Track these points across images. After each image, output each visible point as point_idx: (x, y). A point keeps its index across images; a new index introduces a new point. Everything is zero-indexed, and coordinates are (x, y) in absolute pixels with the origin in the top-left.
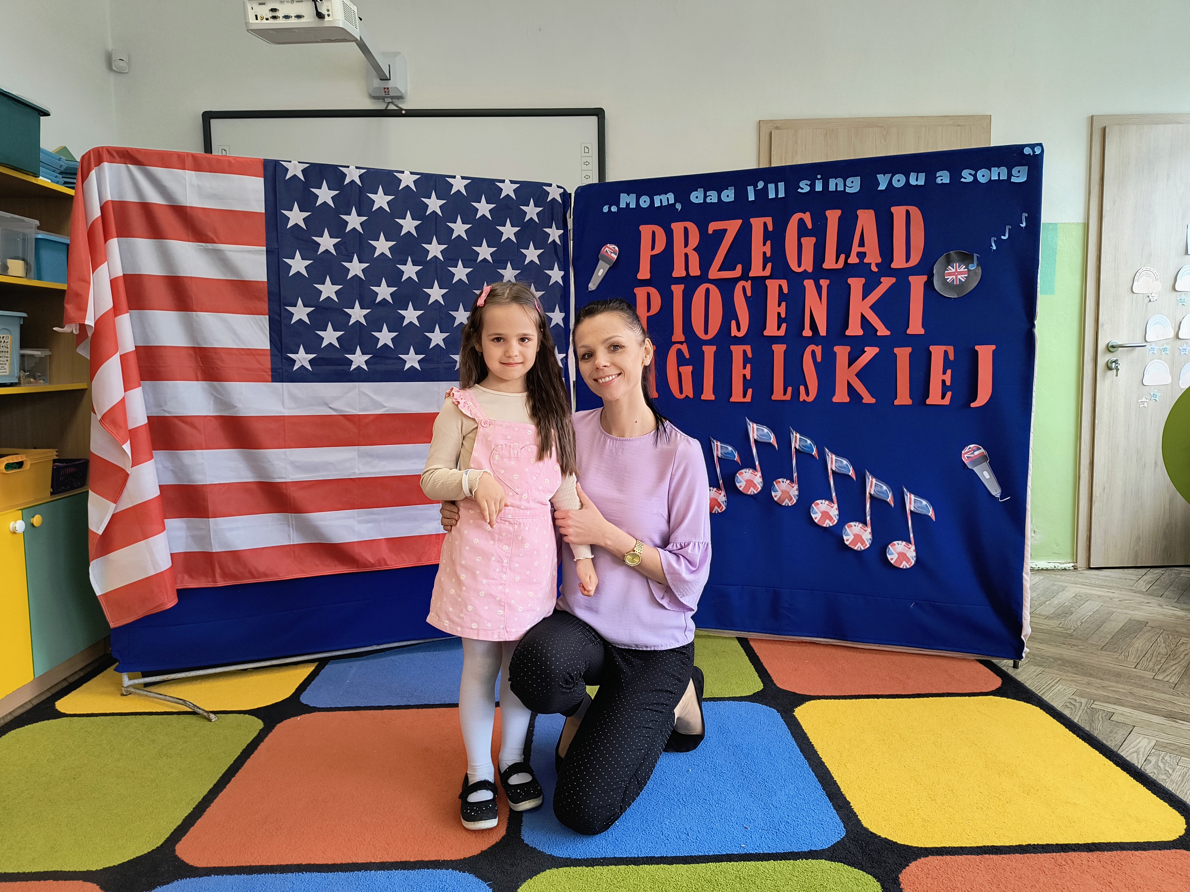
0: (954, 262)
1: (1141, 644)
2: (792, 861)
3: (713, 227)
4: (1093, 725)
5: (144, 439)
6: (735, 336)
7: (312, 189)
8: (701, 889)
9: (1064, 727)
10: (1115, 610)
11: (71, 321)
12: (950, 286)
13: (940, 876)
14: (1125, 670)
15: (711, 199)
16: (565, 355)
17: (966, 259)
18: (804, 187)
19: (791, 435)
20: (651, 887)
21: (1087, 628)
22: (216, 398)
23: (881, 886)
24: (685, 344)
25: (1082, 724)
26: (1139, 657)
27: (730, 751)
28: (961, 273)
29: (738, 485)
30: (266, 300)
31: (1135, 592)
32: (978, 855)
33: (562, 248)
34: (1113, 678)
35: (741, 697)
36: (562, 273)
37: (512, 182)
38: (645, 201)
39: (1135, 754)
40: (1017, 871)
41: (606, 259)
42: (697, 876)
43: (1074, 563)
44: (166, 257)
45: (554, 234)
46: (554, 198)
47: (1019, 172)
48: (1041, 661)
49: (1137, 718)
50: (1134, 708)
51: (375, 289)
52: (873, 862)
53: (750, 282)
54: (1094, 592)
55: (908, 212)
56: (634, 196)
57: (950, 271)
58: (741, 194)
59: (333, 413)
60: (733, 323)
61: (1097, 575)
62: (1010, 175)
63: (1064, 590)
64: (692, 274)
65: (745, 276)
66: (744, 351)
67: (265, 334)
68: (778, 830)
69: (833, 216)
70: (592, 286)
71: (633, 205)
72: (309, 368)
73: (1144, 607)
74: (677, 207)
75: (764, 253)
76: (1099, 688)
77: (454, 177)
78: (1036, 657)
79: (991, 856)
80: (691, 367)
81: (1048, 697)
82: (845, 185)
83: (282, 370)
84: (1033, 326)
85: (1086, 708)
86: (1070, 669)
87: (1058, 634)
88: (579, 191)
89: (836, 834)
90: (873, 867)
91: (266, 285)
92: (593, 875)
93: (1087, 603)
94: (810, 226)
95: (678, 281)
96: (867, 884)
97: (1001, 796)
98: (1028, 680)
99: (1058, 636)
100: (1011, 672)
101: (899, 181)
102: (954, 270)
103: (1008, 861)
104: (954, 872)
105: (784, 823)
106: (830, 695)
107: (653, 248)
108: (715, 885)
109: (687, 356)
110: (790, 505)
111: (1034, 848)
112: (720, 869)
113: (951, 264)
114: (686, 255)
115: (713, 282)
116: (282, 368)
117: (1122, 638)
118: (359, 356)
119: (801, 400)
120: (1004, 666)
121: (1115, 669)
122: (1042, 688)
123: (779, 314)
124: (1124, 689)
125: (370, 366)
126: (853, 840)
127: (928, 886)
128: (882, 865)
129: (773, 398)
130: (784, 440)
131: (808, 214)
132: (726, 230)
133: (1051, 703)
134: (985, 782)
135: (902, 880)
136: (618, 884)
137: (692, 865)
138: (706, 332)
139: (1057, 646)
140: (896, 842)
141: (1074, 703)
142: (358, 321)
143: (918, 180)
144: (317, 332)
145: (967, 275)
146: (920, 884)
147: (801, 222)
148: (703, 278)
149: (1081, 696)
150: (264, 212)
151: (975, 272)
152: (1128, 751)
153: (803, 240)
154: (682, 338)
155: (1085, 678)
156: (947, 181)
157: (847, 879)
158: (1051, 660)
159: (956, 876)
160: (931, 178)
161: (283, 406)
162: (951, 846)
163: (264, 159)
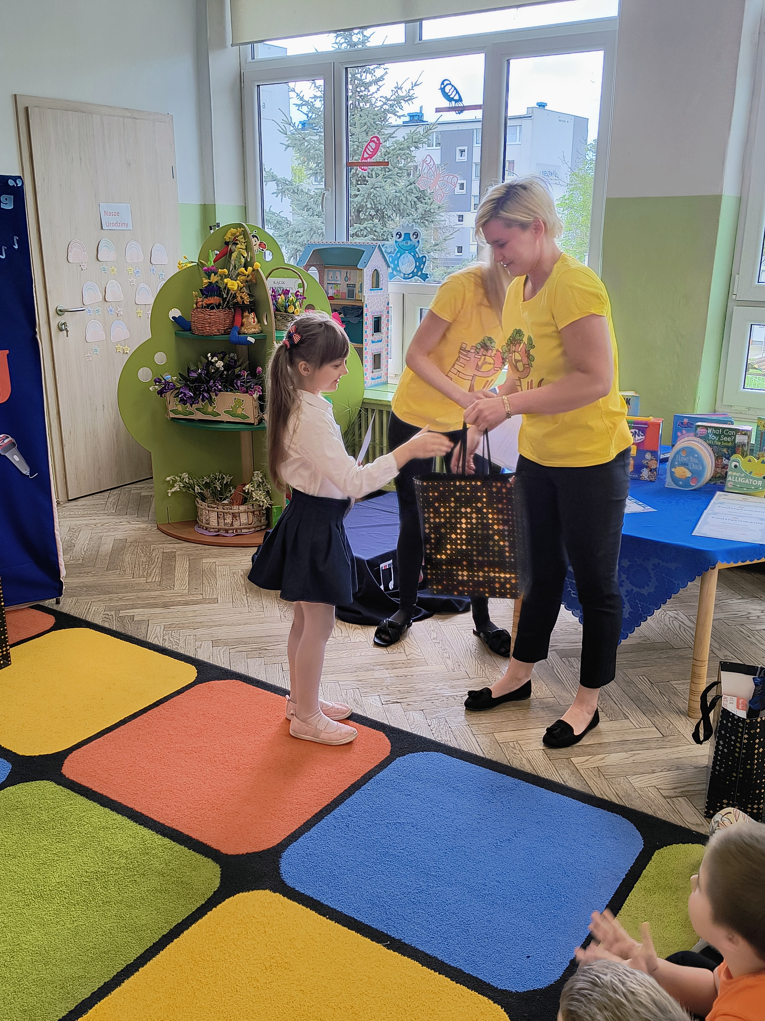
1: (129, 558)
4: (126, 628)
10: (102, 534)
14: (128, 581)
21: (90, 555)
26: (132, 568)
31: (109, 515)
32: (100, 737)
34: (123, 590)
47: (6, 200)
49: (148, 614)
50: (143, 607)
54: (81, 522)
61: (75, 506)
73: (119, 527)
76: (118, 600)
81: (90, 618)
84: (35, 333)
85: (116, 618)
86: (94, 592)
93: (81, 533)
98: (71, 610)
99: (74, 567)
100: (58, 608)
117: (115, 557)
120: (49, 604)
121: (122, 583)
122: (83, 613)
124: (132, 596)
139: (77, 576)
140: (47, 754)
141: (107, 617)
149: (110, 610)
152: (151, 638)
158: (79, 589)
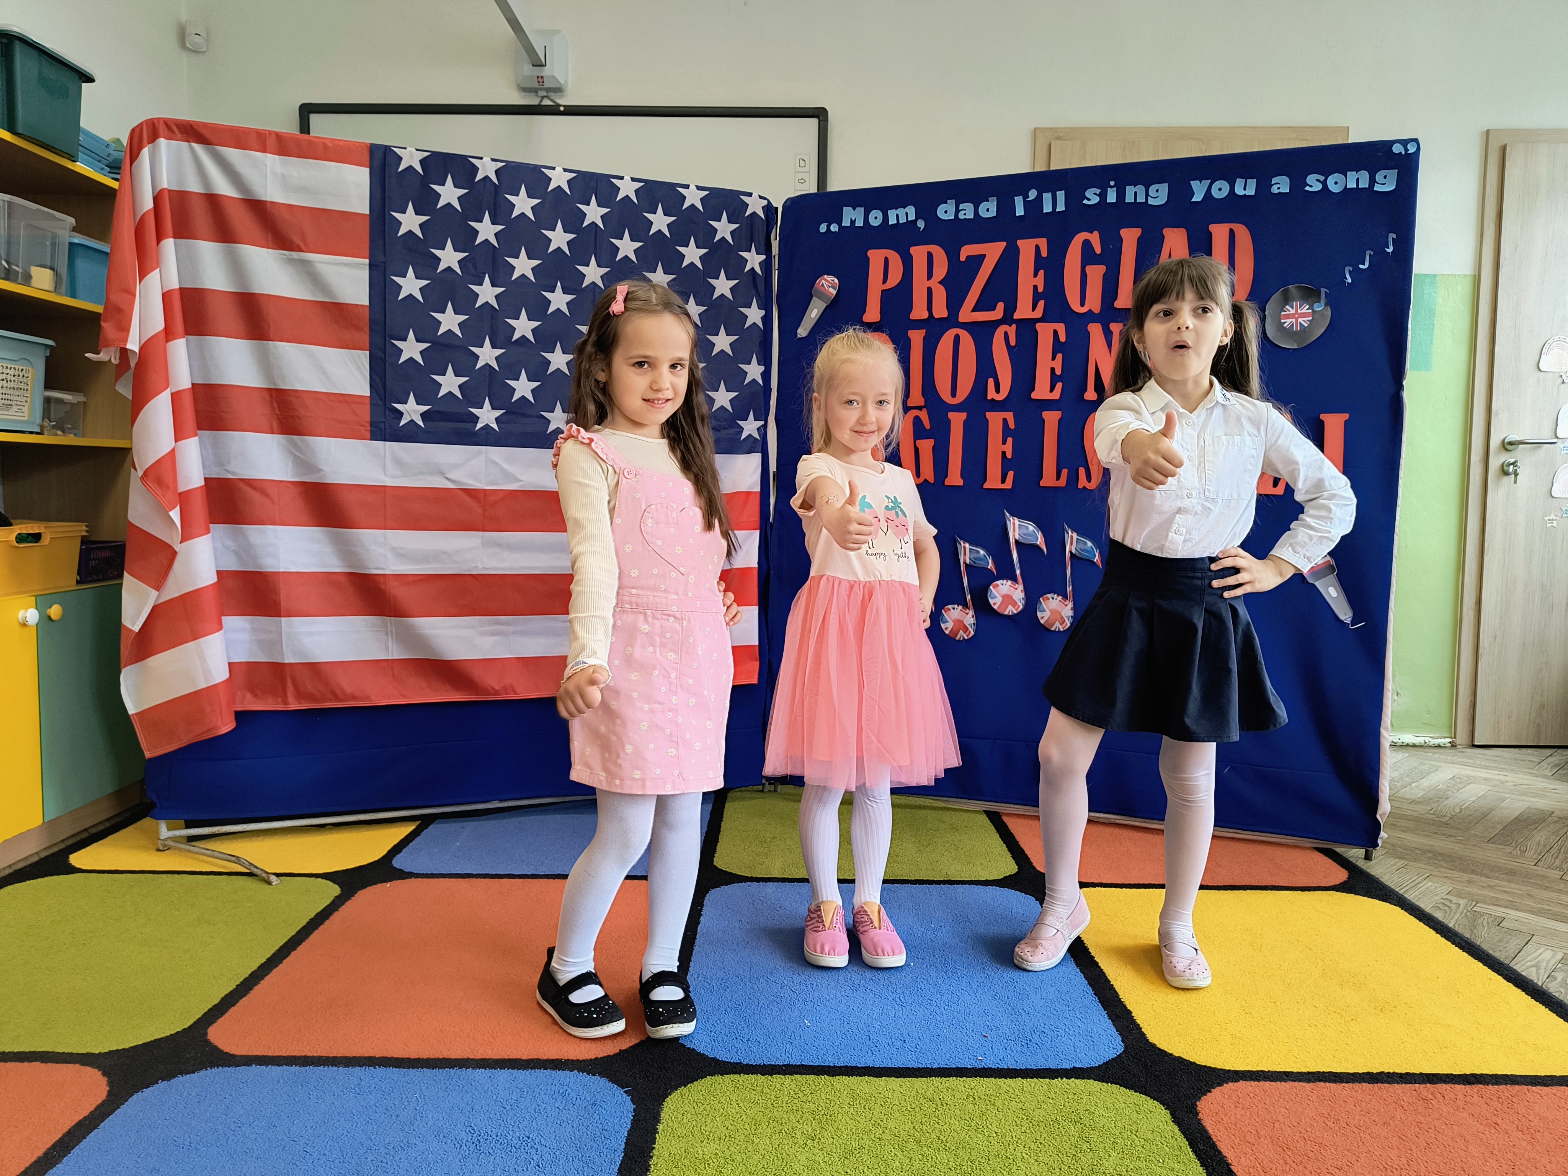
0: (1294, 300)
1: (1544, 837)
2: (1047, 1080)
3: (967, 251)
4: (1475, 931)
5: (199, 506)
6: (992, 399)
7: (432, 186)
8: (918, 1108)
9: (1434, 932)
10: (1508, 796)
11: (107, 345)
12: (1288, 333)
13: (1254, 1106)
14: (1522, 867)
15: (965, 214)
16: (763, 423)
17: (1310, 295)
18: (1092, 197)
19: (1066, 535)
20: (849, 1103)
21: (1469, 816)
22: (295, 457)
23: (1171, 1114)
24: (924, 409)
25: (1459, 929)
26: (1541, 852)
27: (968, 943)
28: (1303, 315)
29: (991, 601)
30: (367, 329)
31: (1537, 776)
32: (1309, 1082)
33: (763, 280)
34: (1503, 876)
35: (987, 880)
36: (763, 313)
37: (699, 188)
38: (876, 218)
39: (1534, 970)
40: (1364, 1104)
41: (822, 296)
42: (914, 1093)
43: (1451, 738)
44: (237, 267)
45: (753, 260)
46: (754, 212)
47: (1385, 177)
48: (1402, 853)
49: (1536, 925)
50: (1533, 913)
51: (511, 322)
52: (1161, 1085)
53: (1014, 326)
54: (1479, 774)
55: (1232, 233)
56: (861, 210)
57: (1288, 312)
58: (1005, 207)
59: (451, 486)
60: (991, 382)
61: (1484, 754)
62: (1373, 181)
63: (1437, 770)
64: (936, 315)
65: (1007, 319)
66: (1005, 420)
67: (364, 376)
68: (1030, 1040)
69: (1130, 237)
70: (802, 332)
71: (859, 223)
72: (421, 423)
73: (1548, 794)
74: (919, 225)
75: (1035, 287)
76: (1483, 887)
77: (622, 178)
78: (1396, 848)
79: (1327, 1084)
80: (933, 440)
81: (1412, 895)
82: (1147, 195)
83: (385, 426)
84: (1401, 387)
85: (1465, 911)
86: (1443, 864)
87: (1428, 821)
88: (788, 203)
89: (1111, 1049)
90: (1161, 1091)
91: (367, 310)
92: (771, 1086)
93: (1469, 787)
94: (1098, 250)
95: (918, 324)
96: (1151, 1112)
97: (1343, 1012)
98: (1385, 874)
99: (1428, 824)
100: (1362, 864)
101: (1221, 189)
102: (1293, 311)
103: (1351, 1091)
104: (1274, 1101)
105: (1038, 1033)
106: (1109, 882)
107: (885, 280)
108: (939, 1104)
109: (928, 426)
110: (1062, 630)
111: (1388, 1077)
112: (946, 1085)
113: (1291, 304)
114: (930, 290)
115: (965, 326)
116: (385, 422)
117: (1517, 830)
118: (488, 411)
119: (1080, 487)
120: (1352, 857)
121: (1508, 866)
122: (1404, 885)
123: (1053, 369)
124: (1519, 890)
125: (502, 426)
126: (1134, 1058)
127: (1236, 1118)
128: (1174, 1089)
129: (1042, 484)
130: (1056, 542)
131: (1096, 233)
132: (984, 256)
133: (1417, 903)
134: (1321, 993)
135: (1200, 1109)
136: (805, 1098)
137: (908, 1079)
138: (954, 394)
139: (1426, 836)
140: (1194, 1063)
141: (1448, 904)
142: (487, 364)
143: (1246, 188)
144: (433, 376)
145: (1310, 318)
146: (1226, 1115)
147: (1087, 244)
148: (951, 321)
149: (1459, 896)
150: (368, 212)
151: (1323, 315)
152: (1523, 965)
153: (1088, 269)
154: (921, 402)
155: (1464, 874)
156: (1286, 189)
157: (1123, 1105)
158: (1418, 852)
159: (1276, 1107)
160: (1264, 186)
161: (385, 473)
162: (1271, 1070)
163: (371, 144)
